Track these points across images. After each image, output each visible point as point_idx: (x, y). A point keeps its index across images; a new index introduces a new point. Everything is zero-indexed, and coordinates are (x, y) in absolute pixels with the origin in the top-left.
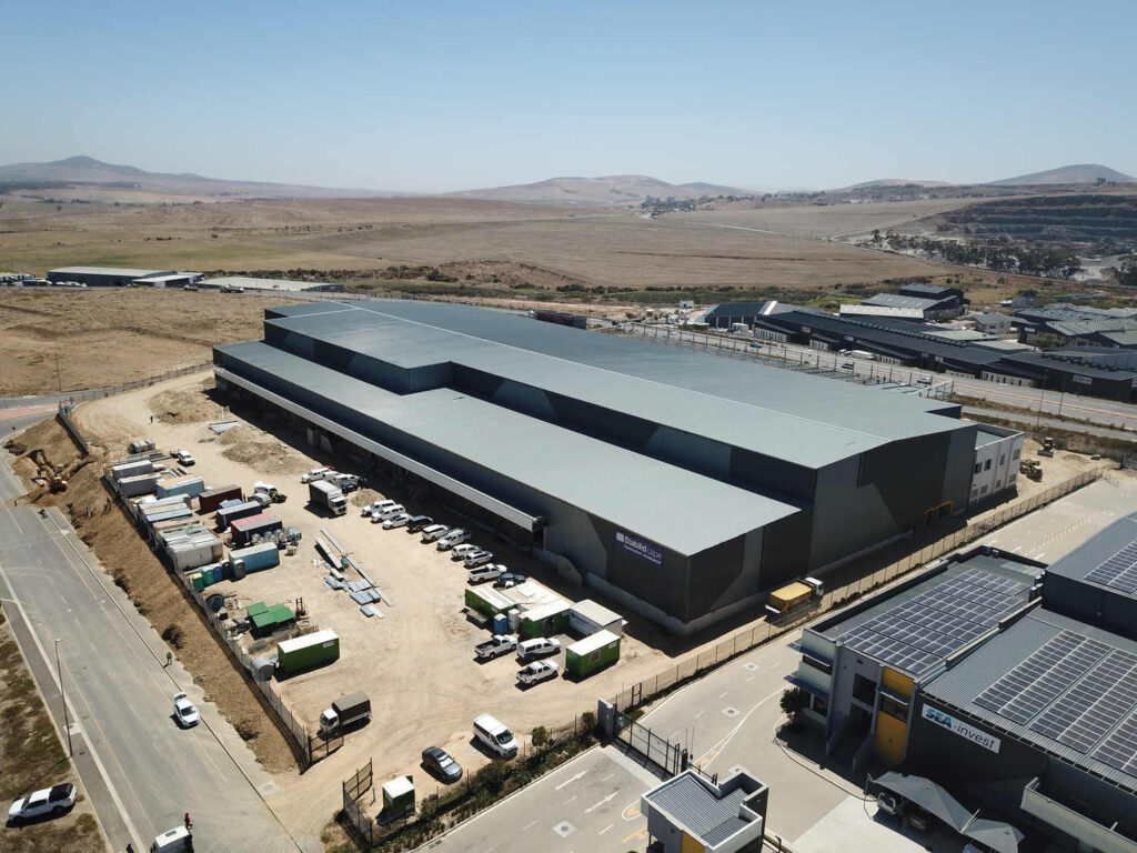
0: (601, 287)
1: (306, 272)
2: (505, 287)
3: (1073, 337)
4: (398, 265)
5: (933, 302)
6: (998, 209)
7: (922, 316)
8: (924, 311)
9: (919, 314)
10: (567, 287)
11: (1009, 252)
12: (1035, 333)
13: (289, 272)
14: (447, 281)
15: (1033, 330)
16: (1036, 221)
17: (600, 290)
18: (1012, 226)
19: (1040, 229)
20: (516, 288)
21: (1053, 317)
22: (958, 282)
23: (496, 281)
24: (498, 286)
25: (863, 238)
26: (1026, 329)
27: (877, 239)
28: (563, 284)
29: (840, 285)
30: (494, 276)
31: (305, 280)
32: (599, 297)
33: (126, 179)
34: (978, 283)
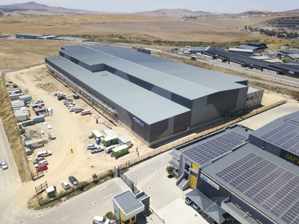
0: (166, 41)
1: (86, 36)
2: (139, 40)
3: (295, 59)
4: (111, 34)
5: (256, 48)
6: (283, 20)
7: (252, 52)
8: (253, 50)
9: (251, 51)
10: (156, 41)
11: (284, 33)
12: (284, 57)
13: (82, 36)
14: (124, 39)
15: (283, 56)
16: (294, 24)
17: (165, 42)
18: (287, 25)
19: (295, 26)
20: (143, 41)
21: (291, 52)
22: (267, 41)
23: (137, 39)
24: (137, 40)
25: (242, 28)
26: (282, 56)
27: (246, 28)
28: (156, 40)
29: (233, 42)
30: (137, 37)
31: (85, 38)
32: (164, 44)
33: (44, 8)
34: (273, 42)
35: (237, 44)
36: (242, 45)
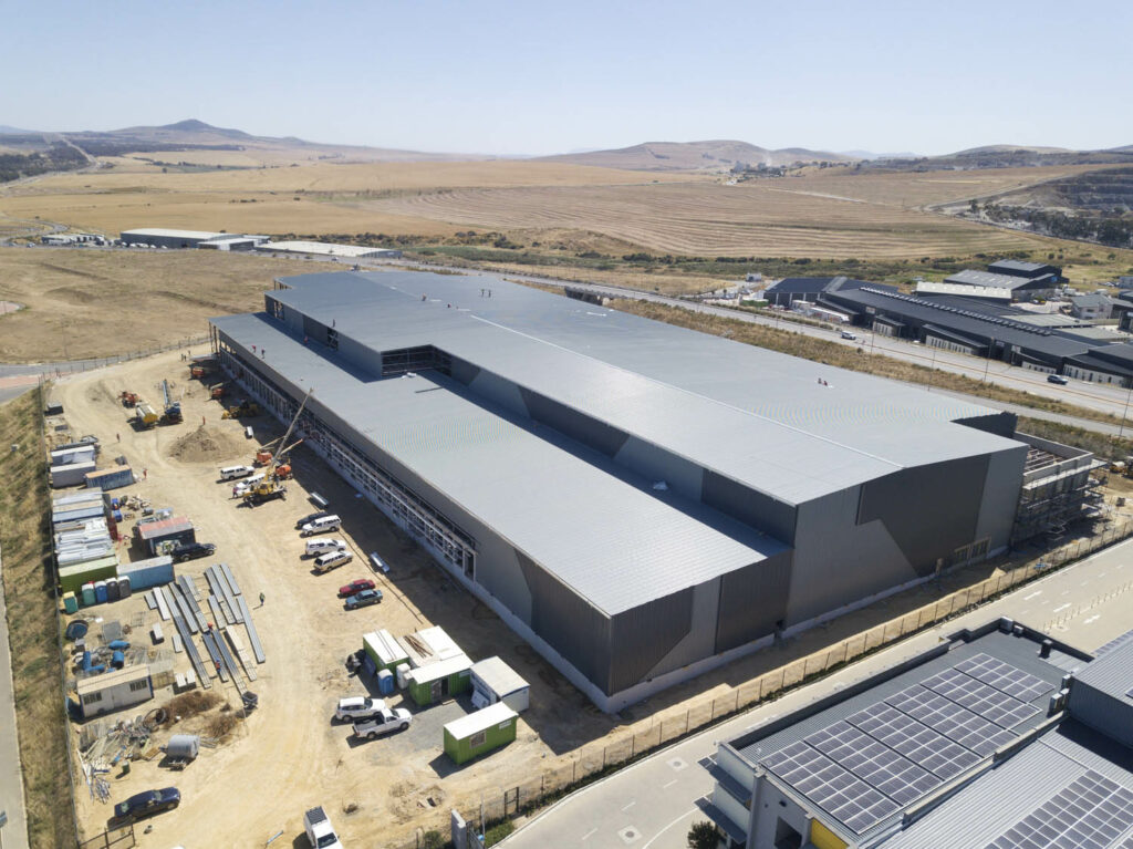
0: (669, 256)
1: (374, 236)
2: (570, 254)
4: (466, 230)
5: (1024, 281)
7: (1009, 296)
8: (1013, 290)
9: (1006, 294)
10: (633, 256)
13: (358, 236)
14: (513, 248)
17: (667, 260)
20: (582, 256)
22: (1061, 257)
23: (562, 248)
24: (563, 254)
25: (959, 208)
26: (1129, 314)
27: (975, 209)
28: (630, 252)
29: (927, 259)
30: (561, 243)
31: (368, 245)
32: (665, 267)
34: (1085, 259)
35: (945, 269)
36: (967, 271)
